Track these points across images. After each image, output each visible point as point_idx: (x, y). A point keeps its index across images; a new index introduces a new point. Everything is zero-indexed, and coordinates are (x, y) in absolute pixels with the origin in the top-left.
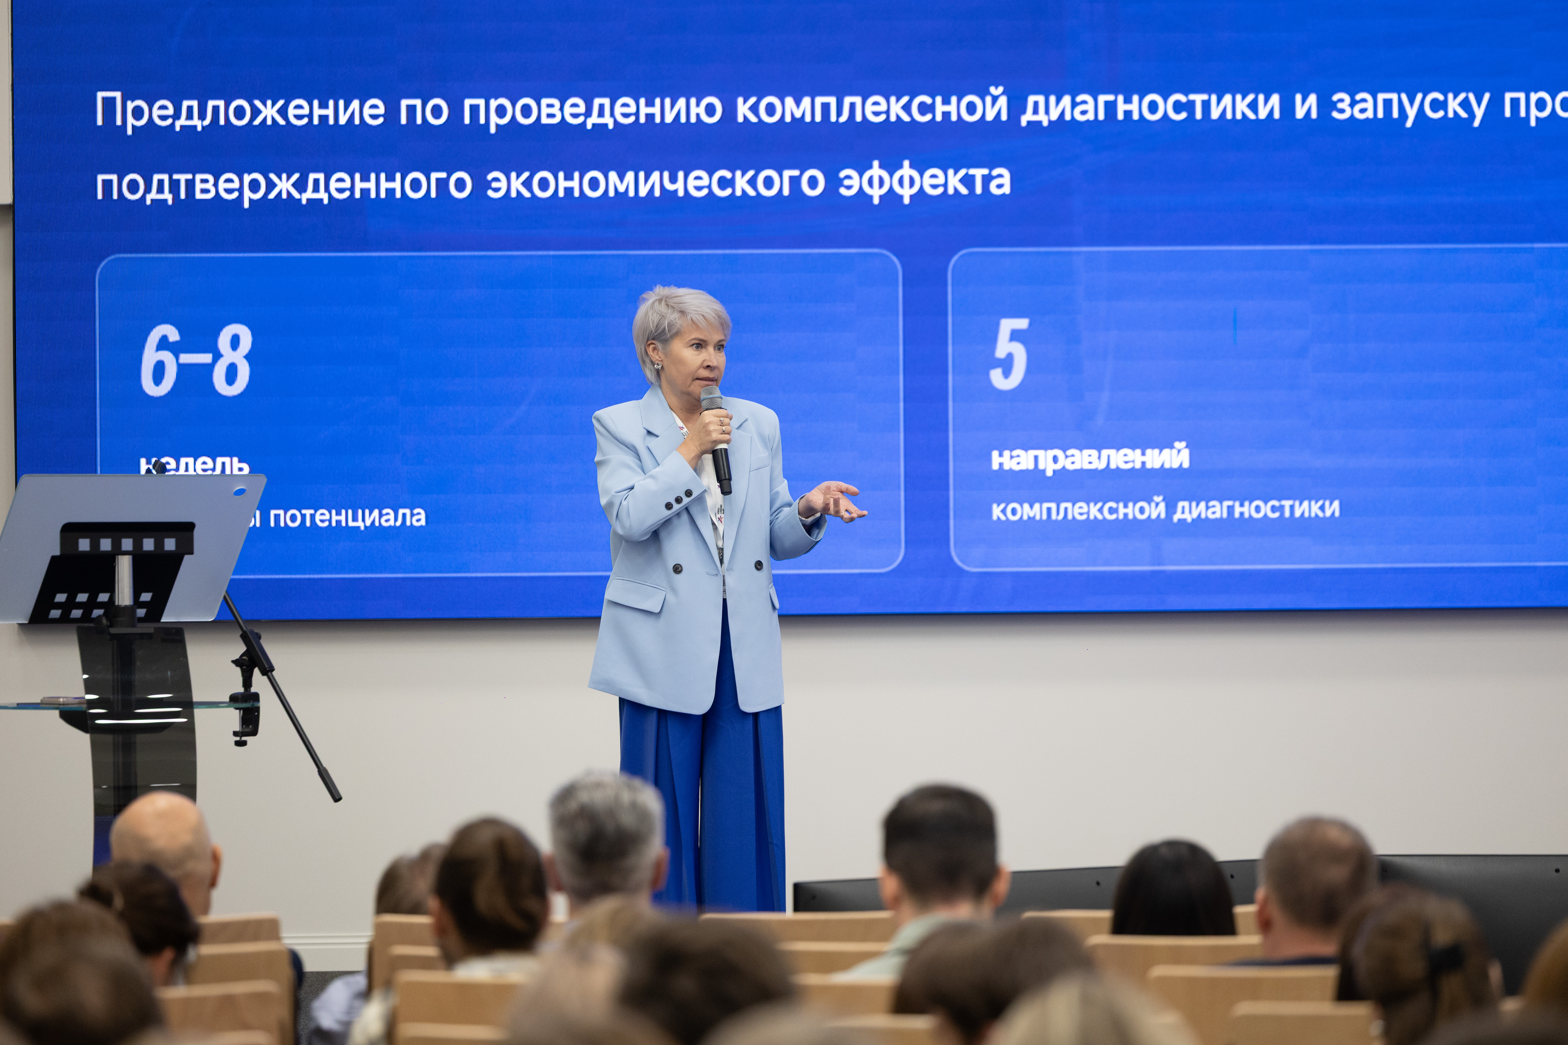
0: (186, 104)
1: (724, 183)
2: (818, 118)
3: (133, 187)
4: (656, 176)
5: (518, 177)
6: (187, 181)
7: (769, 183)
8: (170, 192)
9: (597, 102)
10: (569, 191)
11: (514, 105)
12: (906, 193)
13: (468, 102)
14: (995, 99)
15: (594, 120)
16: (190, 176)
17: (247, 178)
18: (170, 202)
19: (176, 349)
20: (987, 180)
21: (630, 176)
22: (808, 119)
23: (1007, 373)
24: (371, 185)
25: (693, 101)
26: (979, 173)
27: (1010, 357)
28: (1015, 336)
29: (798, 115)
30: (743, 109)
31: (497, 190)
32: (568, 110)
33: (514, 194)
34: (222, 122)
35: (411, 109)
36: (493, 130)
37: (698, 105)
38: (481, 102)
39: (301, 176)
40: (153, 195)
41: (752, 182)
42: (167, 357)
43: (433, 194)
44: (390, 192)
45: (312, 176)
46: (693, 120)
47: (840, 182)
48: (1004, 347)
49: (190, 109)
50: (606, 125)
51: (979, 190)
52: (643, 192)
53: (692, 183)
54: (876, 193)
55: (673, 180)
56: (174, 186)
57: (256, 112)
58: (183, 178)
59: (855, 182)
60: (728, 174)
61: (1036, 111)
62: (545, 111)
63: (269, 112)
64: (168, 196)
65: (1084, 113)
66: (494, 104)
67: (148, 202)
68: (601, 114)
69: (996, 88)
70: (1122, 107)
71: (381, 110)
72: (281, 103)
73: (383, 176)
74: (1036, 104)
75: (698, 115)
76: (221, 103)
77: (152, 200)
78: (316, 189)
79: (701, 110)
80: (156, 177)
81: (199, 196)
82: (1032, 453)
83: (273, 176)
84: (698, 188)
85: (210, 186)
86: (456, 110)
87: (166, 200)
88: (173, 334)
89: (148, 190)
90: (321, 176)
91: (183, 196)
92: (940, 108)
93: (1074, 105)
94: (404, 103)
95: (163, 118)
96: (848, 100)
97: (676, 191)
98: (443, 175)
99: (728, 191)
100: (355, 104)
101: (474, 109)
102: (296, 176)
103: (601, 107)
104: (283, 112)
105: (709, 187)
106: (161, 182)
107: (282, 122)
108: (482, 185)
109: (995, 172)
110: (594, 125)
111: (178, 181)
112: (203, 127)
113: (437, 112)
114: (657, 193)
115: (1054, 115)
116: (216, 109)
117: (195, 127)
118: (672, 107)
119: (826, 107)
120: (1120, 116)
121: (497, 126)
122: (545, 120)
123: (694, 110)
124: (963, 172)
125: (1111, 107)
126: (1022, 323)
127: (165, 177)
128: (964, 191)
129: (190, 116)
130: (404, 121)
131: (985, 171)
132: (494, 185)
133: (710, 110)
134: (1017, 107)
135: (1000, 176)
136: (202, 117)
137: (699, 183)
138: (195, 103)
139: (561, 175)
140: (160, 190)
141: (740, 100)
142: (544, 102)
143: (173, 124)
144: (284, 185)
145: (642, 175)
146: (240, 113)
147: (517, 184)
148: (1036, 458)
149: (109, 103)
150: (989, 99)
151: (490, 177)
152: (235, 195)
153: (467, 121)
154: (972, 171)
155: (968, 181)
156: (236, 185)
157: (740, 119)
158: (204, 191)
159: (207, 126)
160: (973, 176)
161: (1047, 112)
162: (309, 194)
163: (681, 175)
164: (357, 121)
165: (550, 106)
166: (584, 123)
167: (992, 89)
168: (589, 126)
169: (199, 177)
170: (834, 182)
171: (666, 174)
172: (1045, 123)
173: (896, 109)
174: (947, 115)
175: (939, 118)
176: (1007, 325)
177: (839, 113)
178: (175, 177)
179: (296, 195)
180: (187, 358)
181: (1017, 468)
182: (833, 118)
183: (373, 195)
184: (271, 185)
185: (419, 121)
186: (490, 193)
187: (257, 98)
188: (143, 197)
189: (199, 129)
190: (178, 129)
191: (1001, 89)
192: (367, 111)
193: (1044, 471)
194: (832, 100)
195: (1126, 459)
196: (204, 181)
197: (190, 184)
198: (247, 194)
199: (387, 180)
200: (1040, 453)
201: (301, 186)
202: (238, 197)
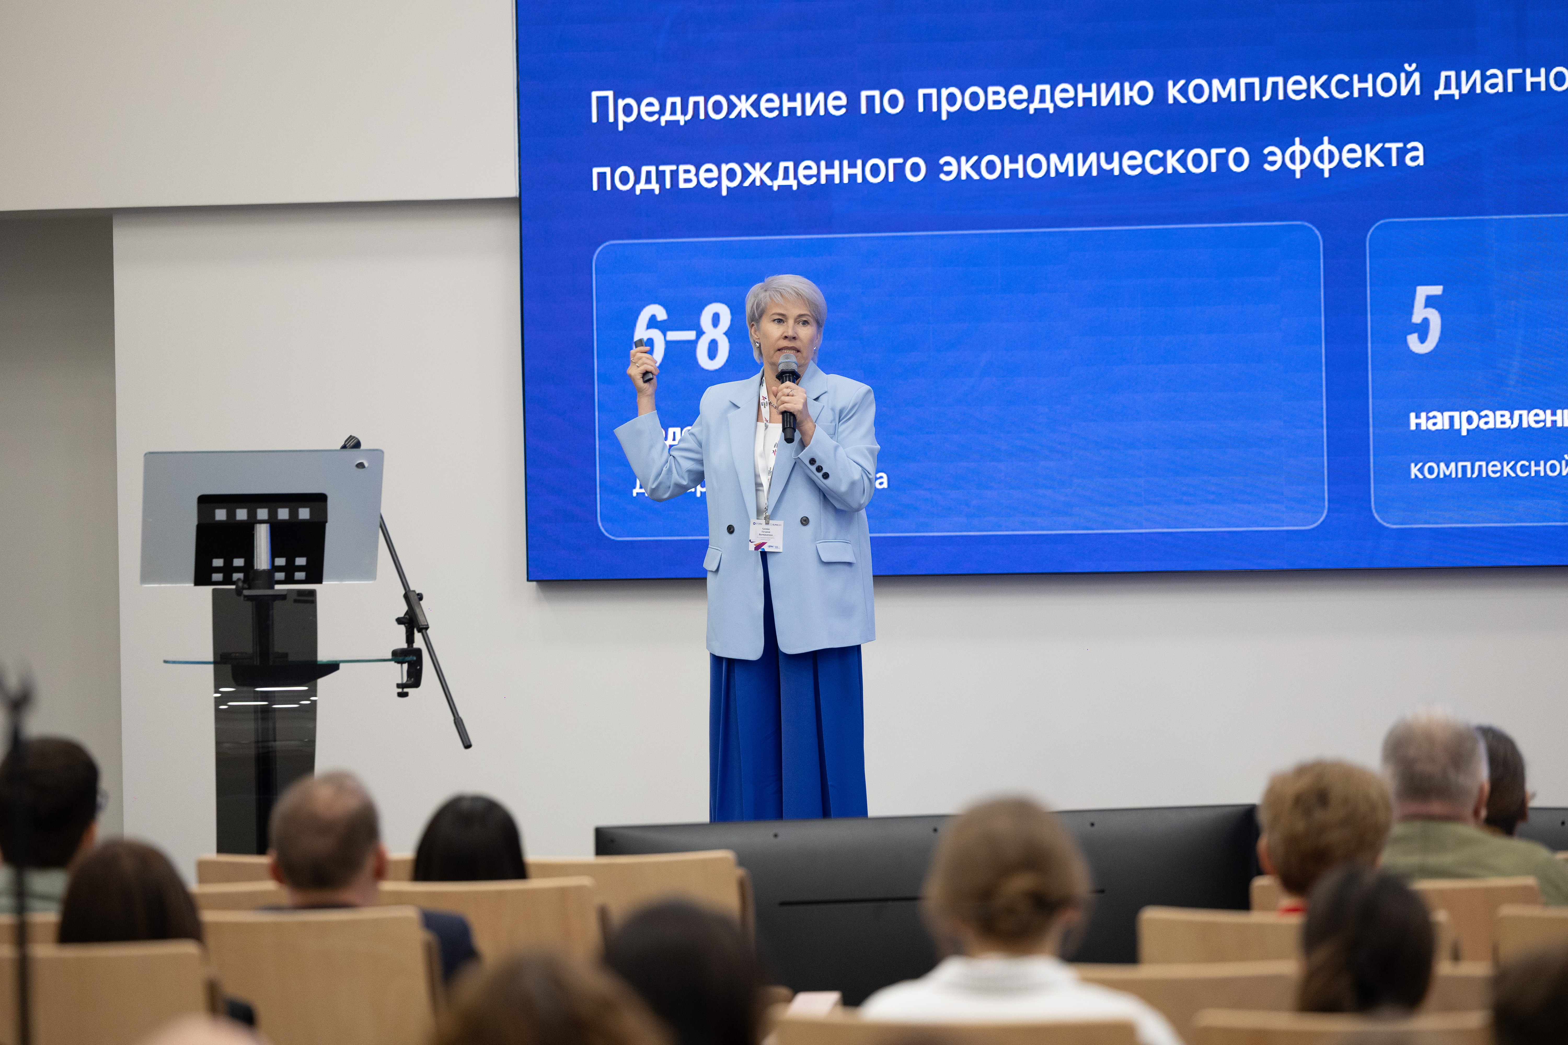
0: (670, 100)
1: (1157, 162)
2: (1243, 98)
3: (624, 178)
4: (1093, 156)
5: (967, 161)
6: (672, 171)
7: (1197, 160)
8: (657, 182)
9: (1038, 88)
10: (1014, 172)
11: (963, 94)
12: (1326, 167)
13: (921, 92)
14: (1409, 75)
15: (1036, 105)
16: (674, 167)
17: (725, 168)
18: (657, 192)
19: (663, 327)
20: (1402, 153)
21: (1069, 157)
22: (1233, 99)
23: (1423, 339)
24: (835, 172)
25: (1127, 85)
26: (1394, 146)
27: (1426, 321)
28: (1430, 302)
29: (1224, 95)
30: (1173, 92)
31: (948, 173)
32: (1012, 97)
33: (964, 177)
34: (702, 116)
35: (870, 100)
36: (944, 117)
37: (1131, 89)
38: (933, 91)
39: (773, 164)
40: (642, 186)
41: (1182, 161)
42: (656, 335)
43: (891, 179)
44: (852, 177)
45: (782, 165)
46: (1127, 102)
47: (1264, 159)
48: (1419, 313)
49: (674, 105)
50: (1047, 109)
51: (1394, 164)
52: (1082, 172)
53: (1126, 162)
54: (1298, 168)
55: (1109, 160)
56: (661, 176)
57: (732, 106)
58: (667, 169)
59: (1278, 158)
60: (1160, 154)
61: (1448, 86)
62: (991, 97)
63: (744, 106)
64: (655, 186)
65: (1493, 86)
66: (945, 92)
67: (638, 192)
68: (1042, 100)
69: (1410, 66)
70: (1529, 80)
71: (844, 102)
72: (754, 97)
73: (846, 163)
74: (1448, 78)
75: (1131, 98)
76: (701, 99)
77: (641, 190)
78: (786, 177)
79: (1135, 93)
80: (644, 169)
81: (682, 185)
82: (1447, 414)
83: (747, 165)
84: (1133, 168)
85: (691, 176)
86: (911, 99)
87: (653, 190)
88: (661, 313)
89: (637, 181)
90: (791, 165)
91: (668, 186)
92: (1357, 86)
93: (1484, 79)
94: (864, 94)
95: (650, 114)
96: (1270, 80)
97: (1112, 170)
98: (900, 160)
99: (1160, 170)
100: (820, 96)
101: (927, 98)
102: (768, 165)
103: (1043, 92)
104: (756, 105)
105: (1143, 166)
106: (649, 173)
107: (755, 115)
108: (935, 169)
109: (1409, 146)
110: (1036, 110)
111: (664, 172)
112: (685, 122)
113: (893, 101)
114: (1095, 173)
115: (1465, 89)
116: (696, 104)
117: (678, 121)
118: (1108, 91)
119: (1250, 87)
120: (1529, 88)
121: (948, 113)
122: (991, 107)
123: (1128, 94)
124: (1379, 146)
125: (1519, 80)
126: (1437, 290)
127: (653, 169)
128: (1380, 164)
129: (673, 112)
130: (864, 111)
131: (1401, 145)
132: (946, 169)
133: (1143, 93)
134: (1430, 83)
135: (1415, 149)
136: (684, 112)
137: (1133, 162)
138: (678, 100)
139: (1007, 158)
140: (648, 181)
141: (1170, 83)
142: (991, 89)
143: (659, 120)
144: (758, 174)
145: (1080, 156)
146: (717, 107)
147: (966, 168)
148: (1451, 418)
149: (602, 101)
150: (1403, 76)
151: (942, 161)
152: (715, 183)
153: (921, 109)
154: (1387, 145)
155: (1384, 154)
156: (715, 174)
157: (1171, 101)
158: (687, 181)
159: (689, 120)
160: (1390, 149)
161: (1458, 86)
162: (780, 181)
163: (1116, 155)
164: (822, 113)
165: (996, 93)
166: (1027, 108)
167: (1406, 66)
168: (1032, 111)
169: (682, 168)
170: (1258, 159)
171: (1103, 155)
172: (1457, 97)
173: (1316, 87)
174: (1363, 91)
175: (1356, 95)
176: (1423, 292)
177: (1263, 93)
178: (661, 168)
179: (768, 182)
180: (673, 336)
181: (1433, 428)
182: (1257, 98)
183: (837, 181)
184: (746, 174)
185: (877, 110)
186: (943, 177)
187: (732, 94)
188: (634, 187)
189: (682, 123)
190: (663, 124)
191: (1414, 66)
192: (831, 103)
193: (1459, 430)
194: (1256, 81)
195: (1537, 418)
196: (687, 171)
197: (674, 174)
198: (725, 183)
199: (850, 167)
200: (1456, 414)
201: (772, 174)
202: (717, 186)
